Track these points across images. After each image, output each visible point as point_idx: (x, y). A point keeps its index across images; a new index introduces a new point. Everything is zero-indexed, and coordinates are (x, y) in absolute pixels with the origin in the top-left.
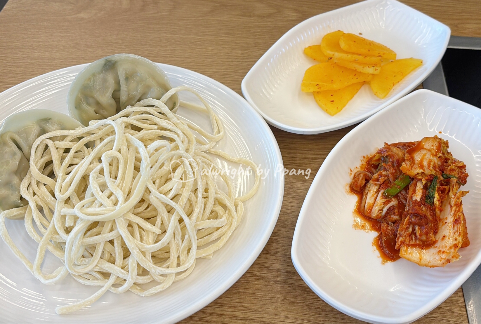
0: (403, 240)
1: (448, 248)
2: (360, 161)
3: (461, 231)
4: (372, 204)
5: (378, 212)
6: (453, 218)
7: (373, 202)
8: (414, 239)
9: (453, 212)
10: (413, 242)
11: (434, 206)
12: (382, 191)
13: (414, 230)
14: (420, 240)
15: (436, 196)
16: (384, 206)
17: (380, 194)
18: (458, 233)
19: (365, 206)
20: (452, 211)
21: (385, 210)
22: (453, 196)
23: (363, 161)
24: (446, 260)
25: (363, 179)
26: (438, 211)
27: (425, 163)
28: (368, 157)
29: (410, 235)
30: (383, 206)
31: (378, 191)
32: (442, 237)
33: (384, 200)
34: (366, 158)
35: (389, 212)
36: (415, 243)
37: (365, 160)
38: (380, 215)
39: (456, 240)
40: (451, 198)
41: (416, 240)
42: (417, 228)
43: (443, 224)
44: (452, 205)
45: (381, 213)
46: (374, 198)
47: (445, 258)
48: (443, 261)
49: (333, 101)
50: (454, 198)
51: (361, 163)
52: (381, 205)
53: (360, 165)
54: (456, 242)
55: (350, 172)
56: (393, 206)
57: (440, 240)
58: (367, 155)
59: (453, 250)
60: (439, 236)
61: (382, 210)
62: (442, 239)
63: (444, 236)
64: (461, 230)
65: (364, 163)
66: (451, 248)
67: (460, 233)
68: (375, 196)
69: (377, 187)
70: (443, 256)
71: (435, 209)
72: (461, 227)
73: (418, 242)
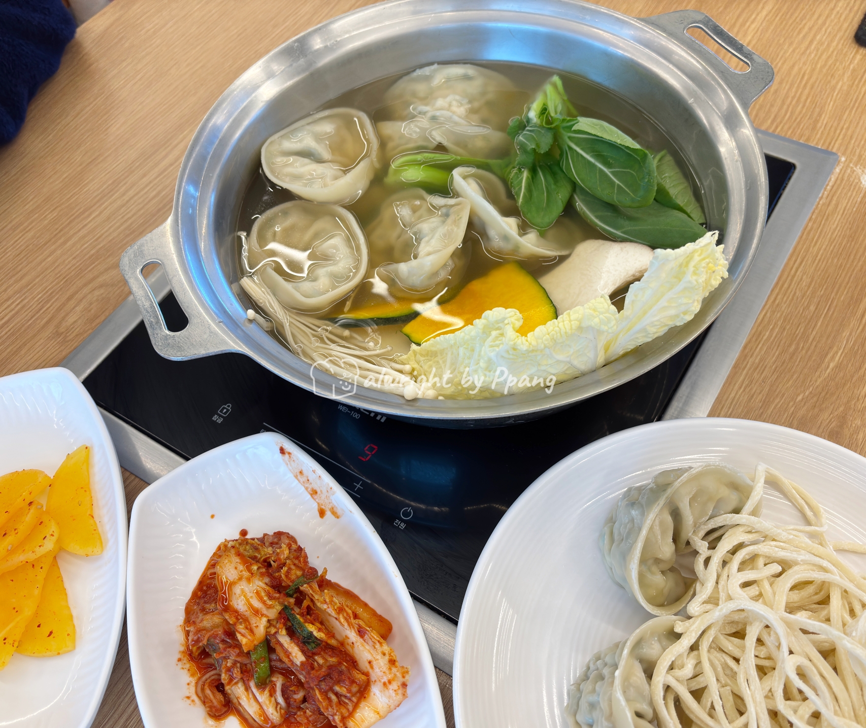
0: (340, 717)
1: (387, 672)
2: (182, 671)
3: (378, 639)
4: (260, 709)
5: (277, 712)
6: (353, 631)
7: (259, 707)
8: (347, 701)
9: (346, 625)
10: (351, 705)
11: (322, 641)
12: (252, 684)
13: (336, 694)
14: (353, 695)
15: (311, 628)
16: (275, 697)
17: (255, 690)
18: (378, 644)
19: (255, 721)
20: (343, 623)
21: (281, 700)
22: (325, 606)
23: (185, 667)
24: (401, 687)
25: (213, 694)
26: (333, 642)
27: (257, 604)
28: (183, 652)
29: (340, 703)
30: (273, 699)
31: (247, 688)
32: (367, 665)
33: (267, 692)
34: (182, 658)
35: (286, 696)
36: (354, 704)
37: (185, 660)
38: (283, 711)
39: (384, 654)
40: (326, 609)
41: (350, 699)
42: (337, 688)
43: (353, 647)
44: (336, 616)
45: (280, 708)
46: (252, 701)
47: (398, 686)
48: (400, 692)
49: (51, 633)
50: (328, 608)
51: (186, 671)
52: (270, 701)
53: (189, 675)
54: (387, 658)
55: (189, 701)
56: (282, 685)
57: (370, 671)
58: (180, 652)
59: (394, 670)
60: (364, 665)
61: (277, 704)
62: (372, 667)
63: (370, 662)
64: (375, 637)
65: (188, 666)
66: (390, 669)
67: (379, 641)
68: (251, 696)
69: (240, 685)
70: (395, 686)
71: (326, 643)
72: (372, 634)
73: (354, 699)
